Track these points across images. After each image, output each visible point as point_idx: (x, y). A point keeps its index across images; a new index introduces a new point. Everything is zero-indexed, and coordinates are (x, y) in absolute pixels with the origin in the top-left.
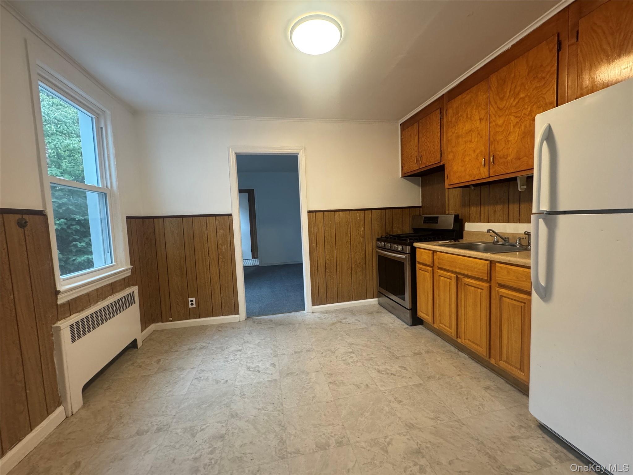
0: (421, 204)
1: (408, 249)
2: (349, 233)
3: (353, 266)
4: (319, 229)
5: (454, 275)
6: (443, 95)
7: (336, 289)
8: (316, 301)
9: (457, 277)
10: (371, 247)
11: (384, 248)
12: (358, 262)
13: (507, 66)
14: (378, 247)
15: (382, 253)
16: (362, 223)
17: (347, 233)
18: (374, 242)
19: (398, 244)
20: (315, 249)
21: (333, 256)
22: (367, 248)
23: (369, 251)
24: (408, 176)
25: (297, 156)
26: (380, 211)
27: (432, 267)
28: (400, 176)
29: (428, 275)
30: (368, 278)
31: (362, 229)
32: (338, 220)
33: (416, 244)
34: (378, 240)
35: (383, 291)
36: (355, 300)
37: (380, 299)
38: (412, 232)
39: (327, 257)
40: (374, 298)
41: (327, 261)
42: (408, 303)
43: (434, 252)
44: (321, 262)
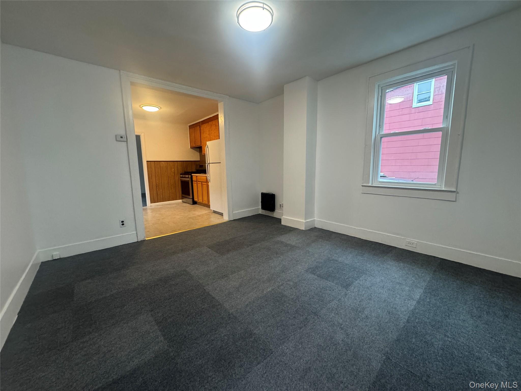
0: (199, 160)
1: (190, 176)
2: (167, 171)
3: (170, 186)
4: (152, 169)
5: (201, 183)
6: (200, 122)
7: (162, 196)
8: (152, 201)
9: (202, 183)
10: (178, 178)
11: (182, 177)
12: (172, 184)
13: (211, 122)
14: (181, 177)
15: (183, 180)
16: (173, 167)
17: (166, 172)
18: (179, 174)
19: (187, 175)
20: (151, 178)
21: (160, 182)
22: (176, 178)
23: (177, 180)
24: (192, 148)
25: (140, 136)
26: (181, 162)
27: (197, 181)
28: (190, 147)
29: (196, 184)
30: (177, 191)
31: (173, 170)
32: (161, 165)
33: (193, 175)
34: (181, 174)
35: (184, 195)
36: (171, 201)
37: (183, 200)
38: (196, 171)
39: (157, 182)
40: (180, 199)
41: (157, 184)
42: (191, 197)
43: (197, 176)
44: (154, 183)
